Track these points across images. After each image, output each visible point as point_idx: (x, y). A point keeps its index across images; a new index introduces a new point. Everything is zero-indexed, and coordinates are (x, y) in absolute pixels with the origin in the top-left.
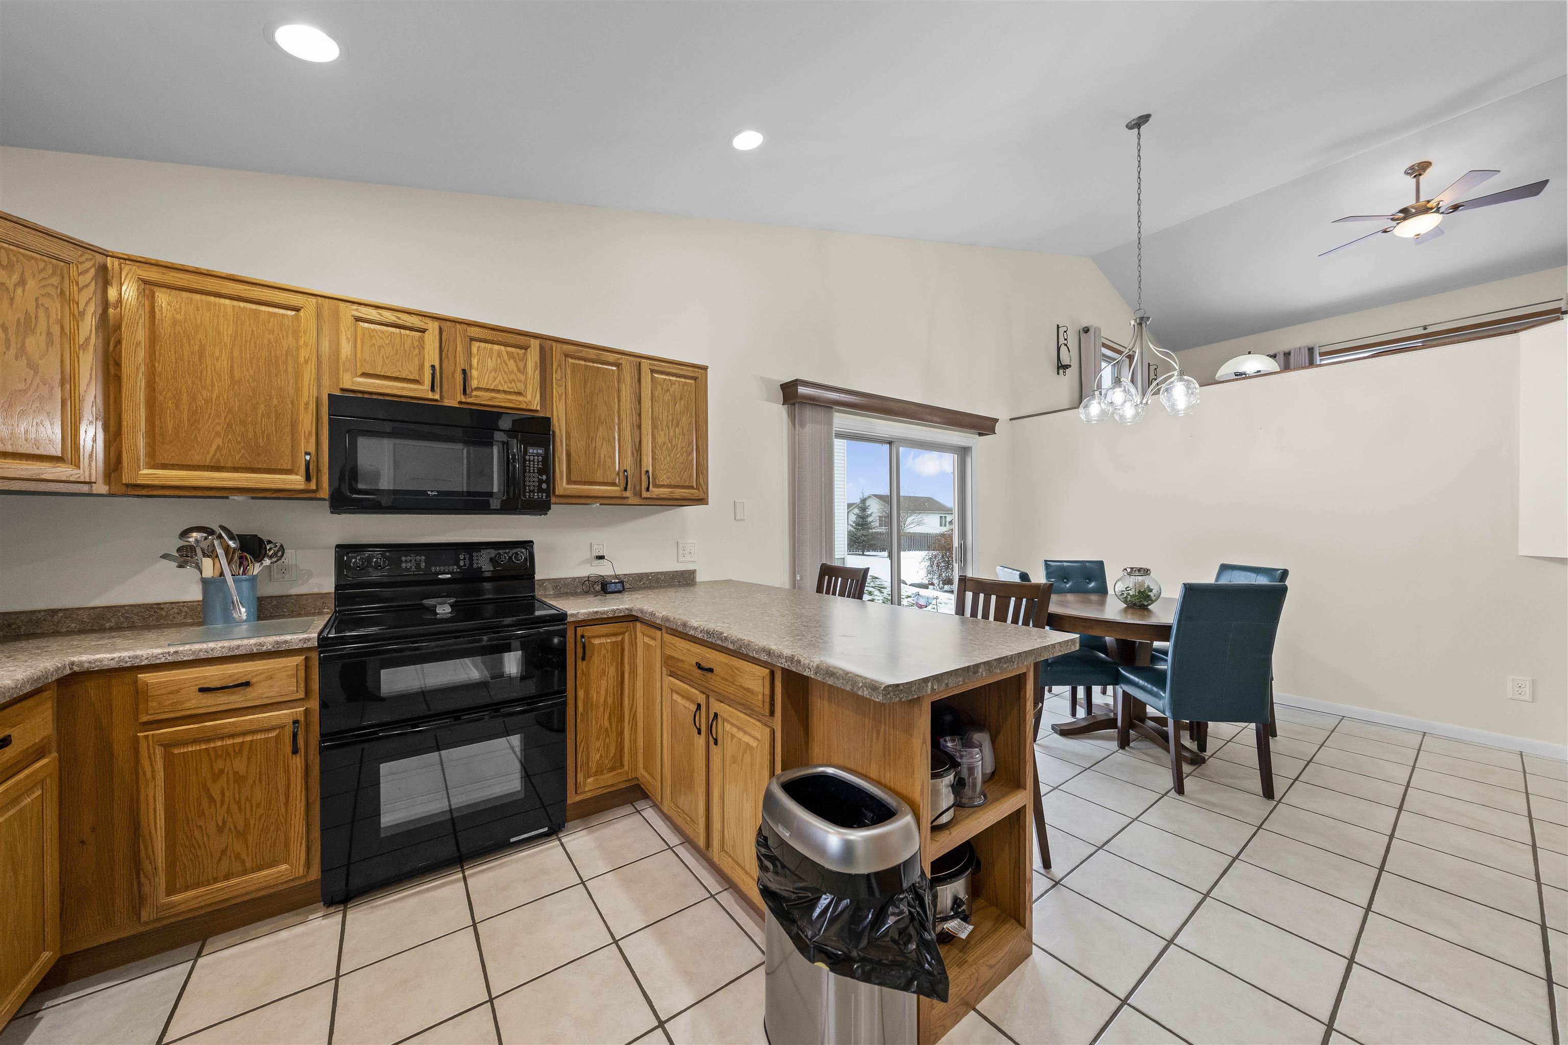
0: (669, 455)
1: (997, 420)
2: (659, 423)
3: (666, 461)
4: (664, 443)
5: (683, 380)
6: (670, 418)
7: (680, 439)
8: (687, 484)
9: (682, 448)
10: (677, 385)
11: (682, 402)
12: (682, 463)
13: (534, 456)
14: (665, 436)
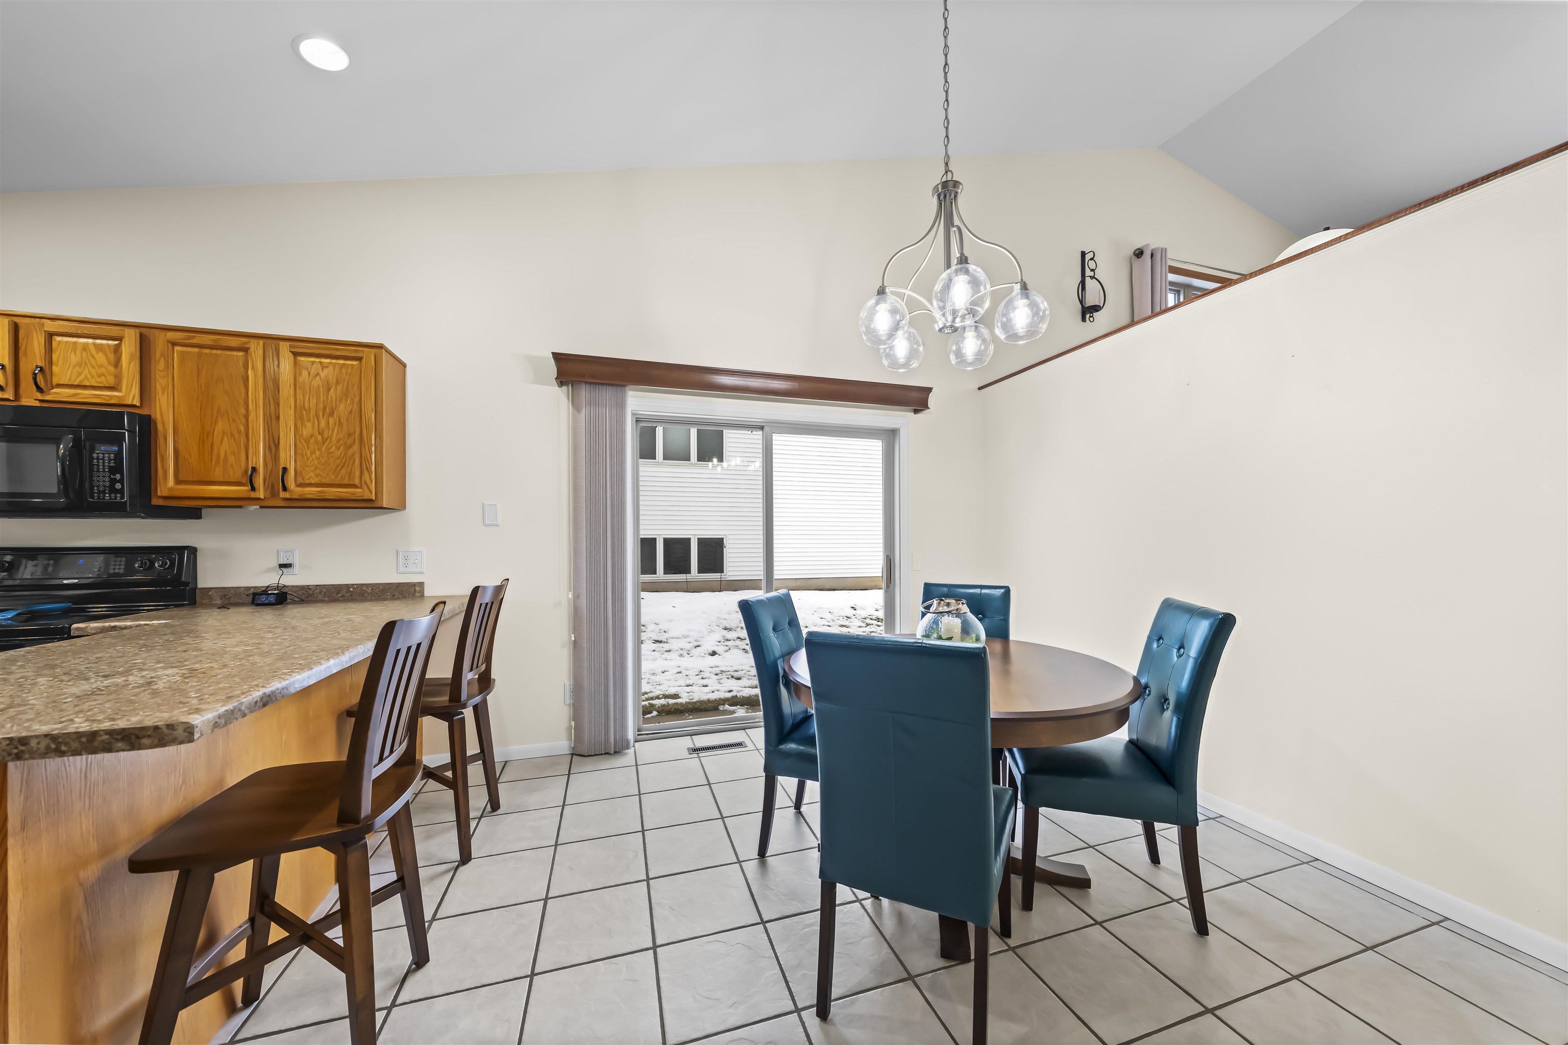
0: (319, 449)
1: (929, 390)
2: (304, 412)
3: (314, 456)
4: (312, 436)
5: (341, 362)
6: (321, 406)
7: (336, 431)
8: (346, 482)
9: (339, 440)
10: (331, 368)
11: (339, 388)
12: (339, 458)
13: (103, 454)
14: (313, 427)
